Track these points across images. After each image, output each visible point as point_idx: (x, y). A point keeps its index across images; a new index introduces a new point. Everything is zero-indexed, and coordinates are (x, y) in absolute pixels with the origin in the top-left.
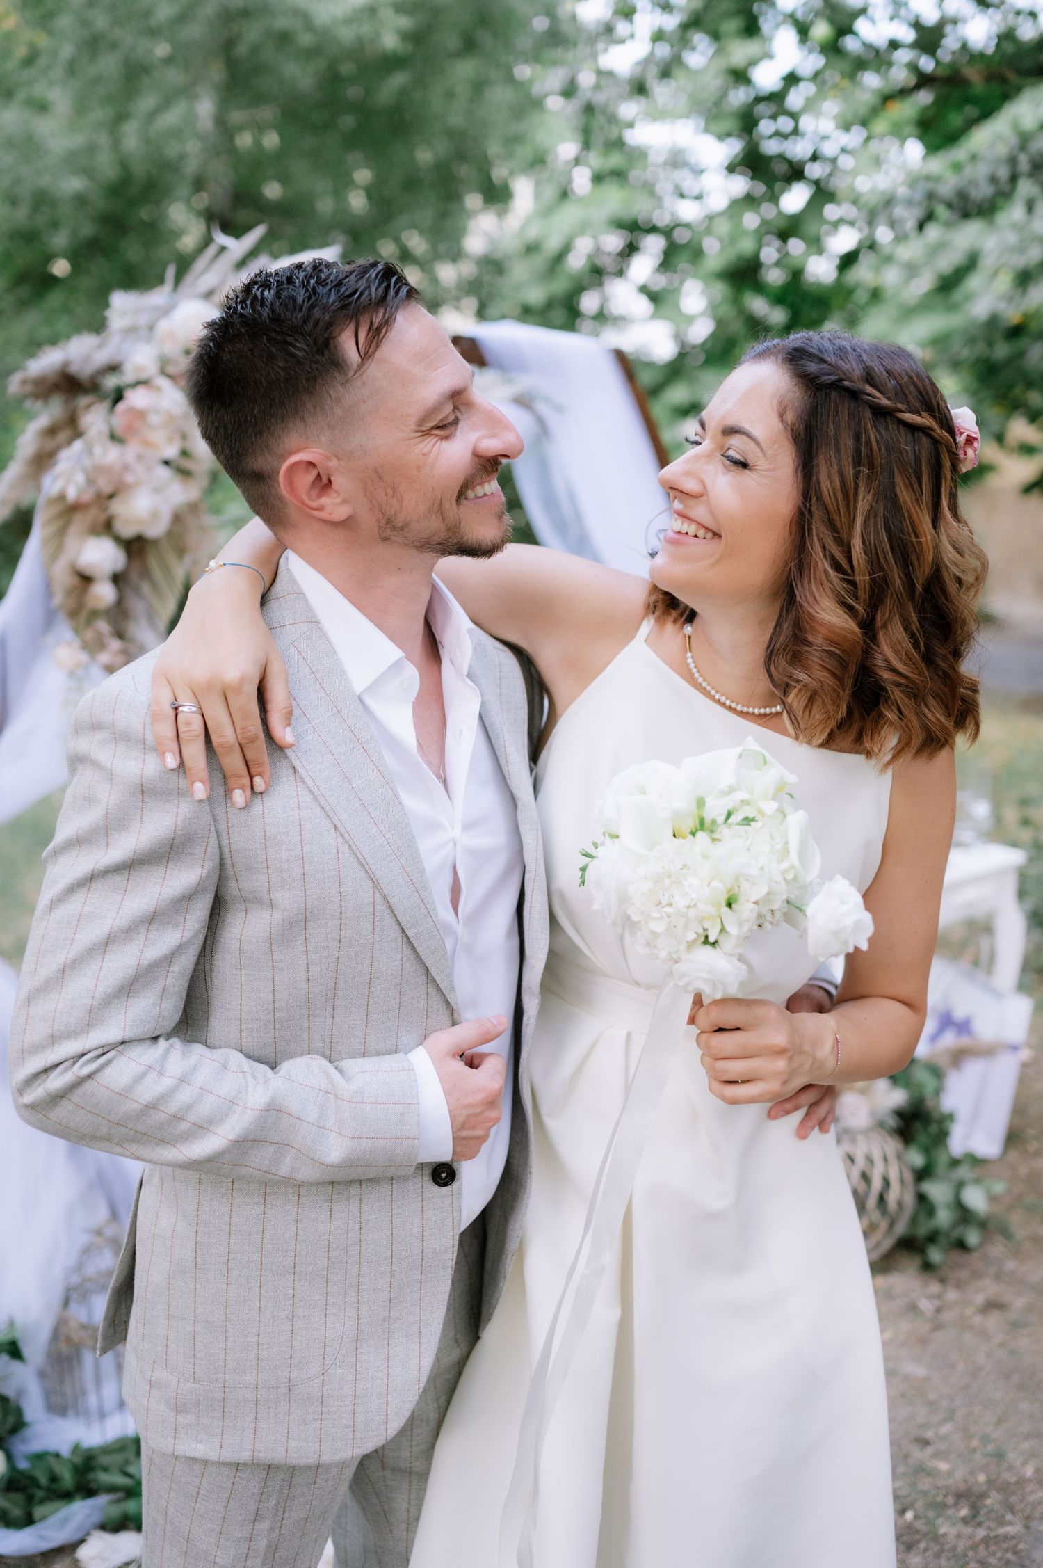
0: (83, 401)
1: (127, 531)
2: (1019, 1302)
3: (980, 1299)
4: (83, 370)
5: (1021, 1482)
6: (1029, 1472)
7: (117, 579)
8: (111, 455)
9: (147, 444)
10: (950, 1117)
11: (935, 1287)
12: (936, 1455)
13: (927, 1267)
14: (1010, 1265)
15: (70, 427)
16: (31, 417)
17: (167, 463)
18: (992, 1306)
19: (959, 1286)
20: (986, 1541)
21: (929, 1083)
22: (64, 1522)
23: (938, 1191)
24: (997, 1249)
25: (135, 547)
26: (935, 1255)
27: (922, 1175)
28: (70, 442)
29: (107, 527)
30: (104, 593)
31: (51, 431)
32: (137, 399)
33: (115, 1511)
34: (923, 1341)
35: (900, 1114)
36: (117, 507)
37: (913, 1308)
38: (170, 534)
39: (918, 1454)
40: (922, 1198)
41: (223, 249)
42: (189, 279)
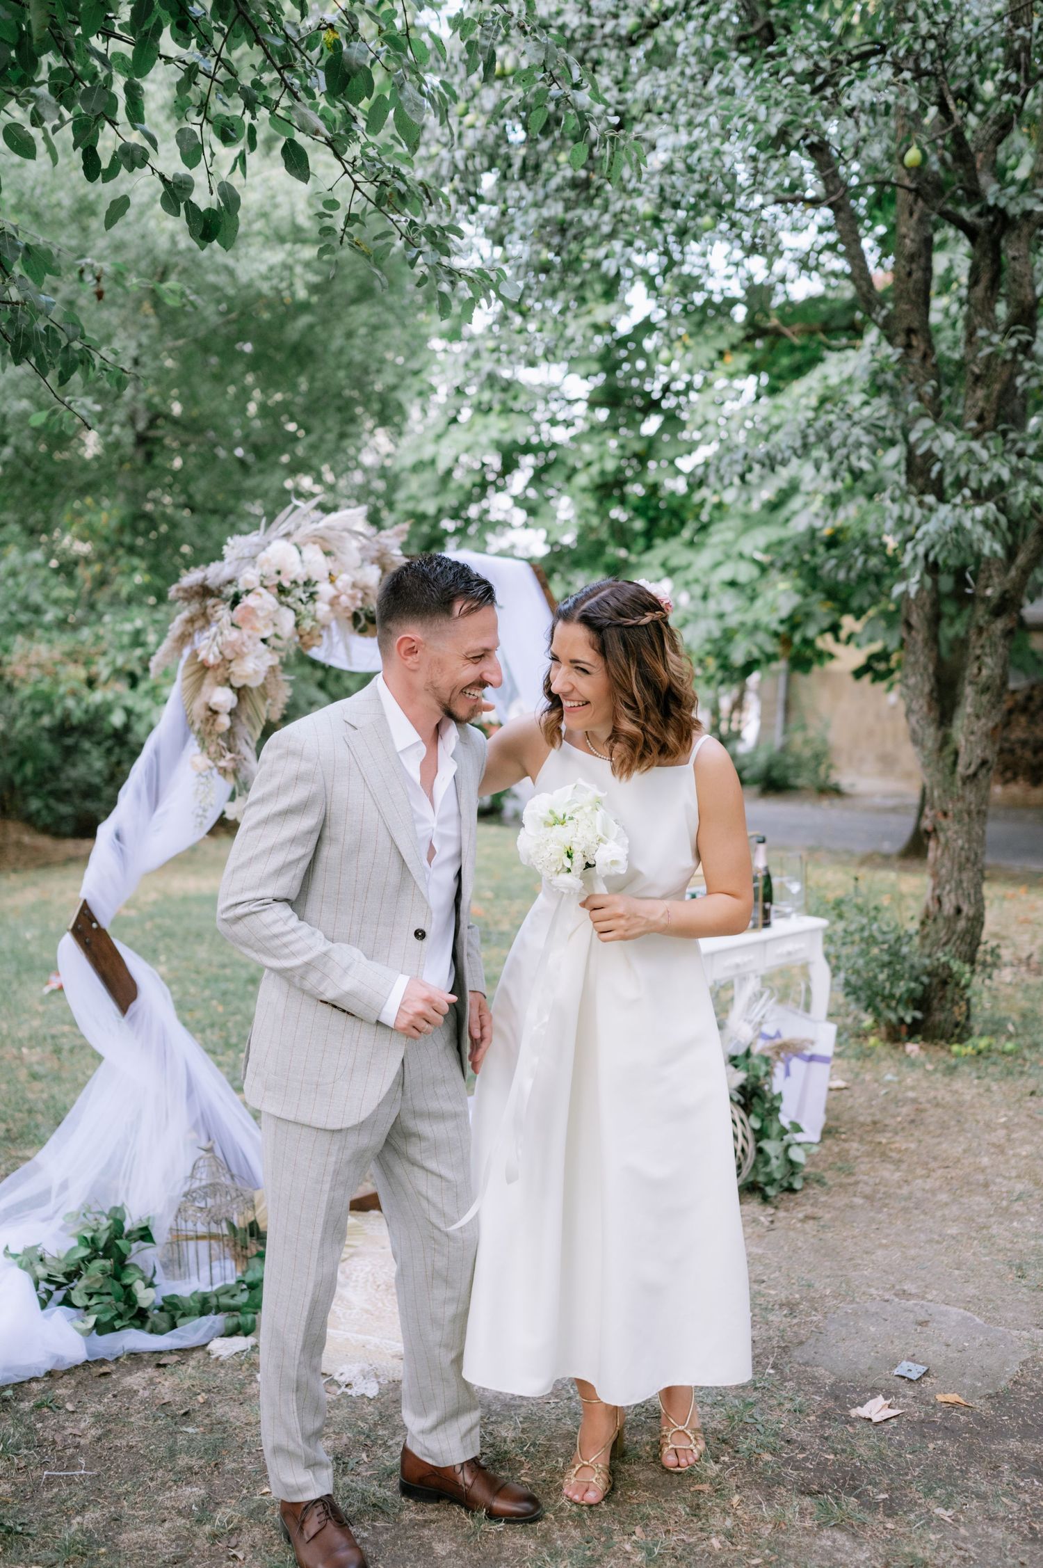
0: (211, 602)
1: (237, 684)
2: (828, 1216)
3: (801, 1216)
4: (212, 583)
5: (823, 1297)
6: (828, 1292)
7: (232, 713)
8: (232, 635)
9: (253, 628)
10: (779, 1097)
11: (771, 1211)
12: (769, 1287)
13: (766, 1199)
14: (823, 1199)
15: (203, 619)
16: (179, 613)
17: (264, 641)
18: (808, 1218)
19: (787, 1210)
20: (798, 1324)
21: (763, 1069)
22: (197, 1330)
23: (771, 1147)
24: (815, 1190)
25: (241, 692)
26: (771, 1191)
27: (760, 1134)
28: (202, 629)
29: (227, 682)
30: (224, 721)
31: (191, 621)
32: (248, 601)
33: (232, 1322)
34: (761, 1237)
35: (742, 1089)
36: (234, 667)
37: (755, 1221)
38: (263, 686)
39: (756, 1287)
40: (760, 1151)
41: (296, 507)
42: (274, 525)
